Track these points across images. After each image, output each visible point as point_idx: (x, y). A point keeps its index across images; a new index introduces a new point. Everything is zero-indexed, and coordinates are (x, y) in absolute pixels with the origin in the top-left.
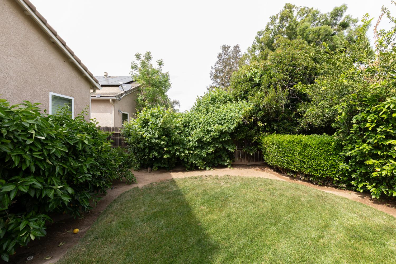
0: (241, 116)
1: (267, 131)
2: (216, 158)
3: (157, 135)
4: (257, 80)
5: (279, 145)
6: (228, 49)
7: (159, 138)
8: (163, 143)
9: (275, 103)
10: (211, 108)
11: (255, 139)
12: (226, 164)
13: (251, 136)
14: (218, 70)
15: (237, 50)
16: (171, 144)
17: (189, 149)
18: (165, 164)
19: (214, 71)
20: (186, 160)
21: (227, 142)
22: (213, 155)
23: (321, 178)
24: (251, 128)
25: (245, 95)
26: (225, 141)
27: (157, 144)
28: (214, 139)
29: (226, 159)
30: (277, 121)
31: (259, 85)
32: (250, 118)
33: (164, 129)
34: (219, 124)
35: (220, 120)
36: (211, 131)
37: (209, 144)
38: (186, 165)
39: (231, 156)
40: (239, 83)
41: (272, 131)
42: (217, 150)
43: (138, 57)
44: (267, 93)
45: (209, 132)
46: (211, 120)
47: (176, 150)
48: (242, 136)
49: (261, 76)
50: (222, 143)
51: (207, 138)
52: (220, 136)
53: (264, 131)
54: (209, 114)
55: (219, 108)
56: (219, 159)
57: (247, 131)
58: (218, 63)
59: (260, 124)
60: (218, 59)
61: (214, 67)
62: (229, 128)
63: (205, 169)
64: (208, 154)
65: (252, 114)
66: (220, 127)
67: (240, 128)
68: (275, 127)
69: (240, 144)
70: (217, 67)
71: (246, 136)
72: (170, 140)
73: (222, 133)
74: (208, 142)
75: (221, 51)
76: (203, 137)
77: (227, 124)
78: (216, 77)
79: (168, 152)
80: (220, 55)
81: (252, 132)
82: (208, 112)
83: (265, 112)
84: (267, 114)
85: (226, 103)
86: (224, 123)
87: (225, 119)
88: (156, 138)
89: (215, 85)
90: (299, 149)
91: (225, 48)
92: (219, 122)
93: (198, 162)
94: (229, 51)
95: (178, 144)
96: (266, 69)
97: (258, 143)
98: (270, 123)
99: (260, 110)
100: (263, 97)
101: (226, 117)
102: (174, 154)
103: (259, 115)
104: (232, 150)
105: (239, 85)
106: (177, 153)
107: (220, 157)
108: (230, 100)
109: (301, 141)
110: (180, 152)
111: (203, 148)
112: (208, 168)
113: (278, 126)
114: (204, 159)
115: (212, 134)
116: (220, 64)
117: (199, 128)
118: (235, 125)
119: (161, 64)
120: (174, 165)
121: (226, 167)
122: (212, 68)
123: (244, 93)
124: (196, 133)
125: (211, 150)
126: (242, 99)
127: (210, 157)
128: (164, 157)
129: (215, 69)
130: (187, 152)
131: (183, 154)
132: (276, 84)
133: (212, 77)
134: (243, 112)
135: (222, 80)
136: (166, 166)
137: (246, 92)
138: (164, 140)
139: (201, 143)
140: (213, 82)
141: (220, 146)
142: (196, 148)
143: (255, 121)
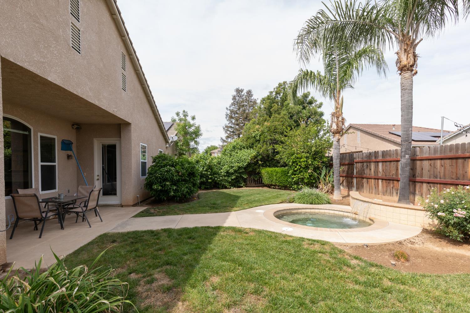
0: (249, 158)
1: (264, 166)
2: (236, 182)
3: (205, 169)
4: (258, 138)
5: (268, 173)
6: (242, 92)
7: (206, 171)
8: (209, 173)
9: (266, 152)
10: (233, 153)
11: (257, 170)
12: (242, 185)
13: (256, 169)
14: (233, 111)
15: (250, 95)
16: (212, 174)
17: (221, 177)
18: (208, 185)
19: (229, 112)
20: (220, 183)
21: (242, 173)
22: (235, 180)
23: (284, 186)
24: (255, 165)
25: (252, 146)
26: (241, 172)
27: (205, 174)
28: (235, 171)
29: (242, 182)
30: (269, 161)
31: (259, 141)
32: (255, 159)
33: (209, 166)
34: (238, 163)
35: (239, 161)
36: (234, 167)
37: (232, 174)
38: (220, 186)
39: (245, 180)
40: (249, 138)
41: (266, 166)
42: (237, 178)
43: (178, 114)
44: (263, 146)
45: (232, 167)
46: (233, 160)
47: (215, 177)
48: (251, 169)
49: (260, 136)
50: (240, 173)
51: (232, 171)
52: (238, 169)
53: (263, 166)
54: (232, 157)
55: (237, 153)
56: (238, 183)
57: (253, 166)
58: (232, 105)
59: (260, 162)
60: (232, 101)
61: (229, 108)
62: (243, 165)
63: (230, 188)
64: (232, 180)
65: (255, 157)
66: (239, 165)
67: (249, 165)
68: (268, 164)
69: (250, 174)
70: (232, 108)
71: (253, 169)
72: (212, 172)
73: (239, 168)
74: (232, 173)
75: (235, 93)
76: (229, 170)
77: (242, 163)
78: (231, 117)
79: (211, 178)
80: (234, 98)
81: (256, 167)
82: (231, 156)
83: (262, 156)
84: (263, 157)
85: (241, 149)
86: (241, 162)
87: (241, 160)
88: (205, 171)
89: (230, 125)
90: (275, 174)
91: (239, 91)
92: (238, 162)
93: (227, 184)
94: (243, 94)
95: (216, 174)
96: (263, 132)
97: (259, 173)
98: (265, 162)
99: (260, 155)
100: (261, 148)
101: (242, 159)
102: (214, 179)
103: (259, 158)
104: (245, 177)
105: (249, 140)
106: (216, 179)
107: (239, 181)
108: (244, 148)
109: (275, 170)
110: (217, 178)
111: (229, 177)
112: (232, 188)
113: (269, 163)
114: (230, 182)
115: (234, 168)
116: (234, 106)
117: (227, 165)
118: (246, 163)
119: (193, 118)
120: (212, 186)
121: (242, 187)
122: (227, 109)
123: (252, 145)
124: (225, 168)
125: (234, 177)
126: (250, 148)
127: (233, 182)
128: (209, 181)
129: (230, 110)
130: (221, 178)
131: (219, 179)
132: (267, 142)
133: (227, 118)
134: (250, 156)
135: (237, 120)
136: (209, 187)
137: (253, 144)
138: (209, 172)
139: (228, 174)
140: (228, 122)
141: (239, 175)
142: (225, 176)
143: (257, 161)
